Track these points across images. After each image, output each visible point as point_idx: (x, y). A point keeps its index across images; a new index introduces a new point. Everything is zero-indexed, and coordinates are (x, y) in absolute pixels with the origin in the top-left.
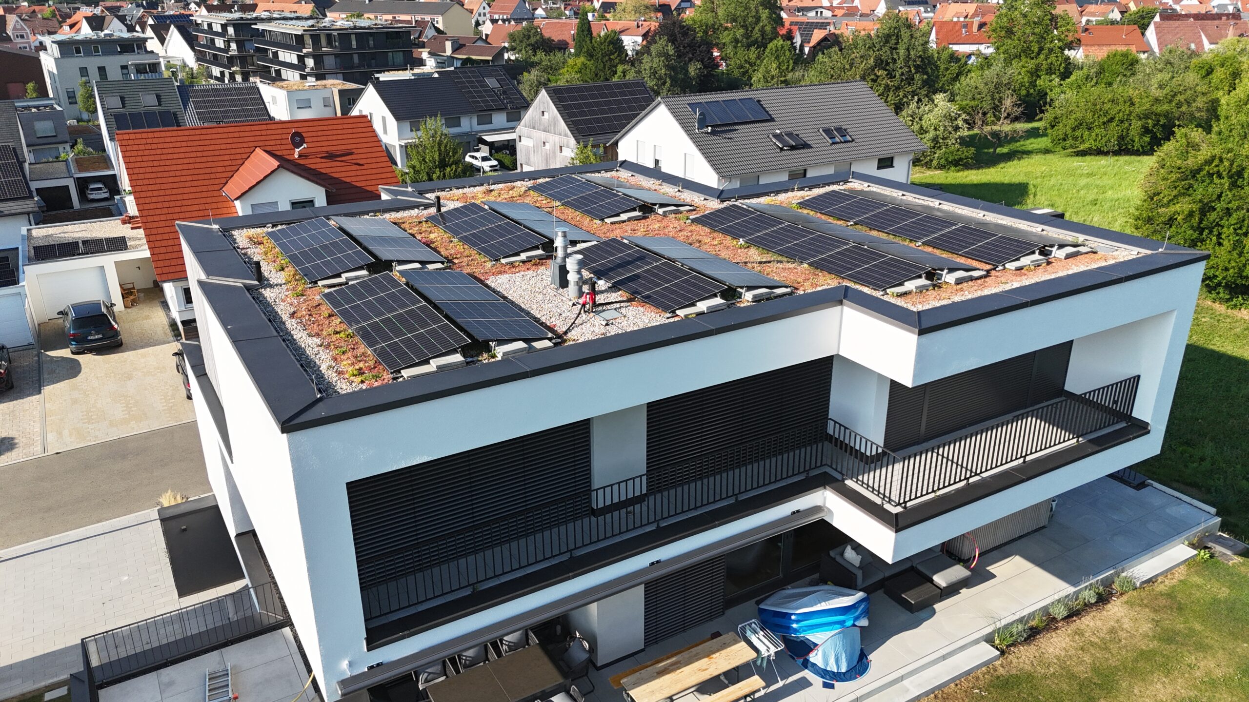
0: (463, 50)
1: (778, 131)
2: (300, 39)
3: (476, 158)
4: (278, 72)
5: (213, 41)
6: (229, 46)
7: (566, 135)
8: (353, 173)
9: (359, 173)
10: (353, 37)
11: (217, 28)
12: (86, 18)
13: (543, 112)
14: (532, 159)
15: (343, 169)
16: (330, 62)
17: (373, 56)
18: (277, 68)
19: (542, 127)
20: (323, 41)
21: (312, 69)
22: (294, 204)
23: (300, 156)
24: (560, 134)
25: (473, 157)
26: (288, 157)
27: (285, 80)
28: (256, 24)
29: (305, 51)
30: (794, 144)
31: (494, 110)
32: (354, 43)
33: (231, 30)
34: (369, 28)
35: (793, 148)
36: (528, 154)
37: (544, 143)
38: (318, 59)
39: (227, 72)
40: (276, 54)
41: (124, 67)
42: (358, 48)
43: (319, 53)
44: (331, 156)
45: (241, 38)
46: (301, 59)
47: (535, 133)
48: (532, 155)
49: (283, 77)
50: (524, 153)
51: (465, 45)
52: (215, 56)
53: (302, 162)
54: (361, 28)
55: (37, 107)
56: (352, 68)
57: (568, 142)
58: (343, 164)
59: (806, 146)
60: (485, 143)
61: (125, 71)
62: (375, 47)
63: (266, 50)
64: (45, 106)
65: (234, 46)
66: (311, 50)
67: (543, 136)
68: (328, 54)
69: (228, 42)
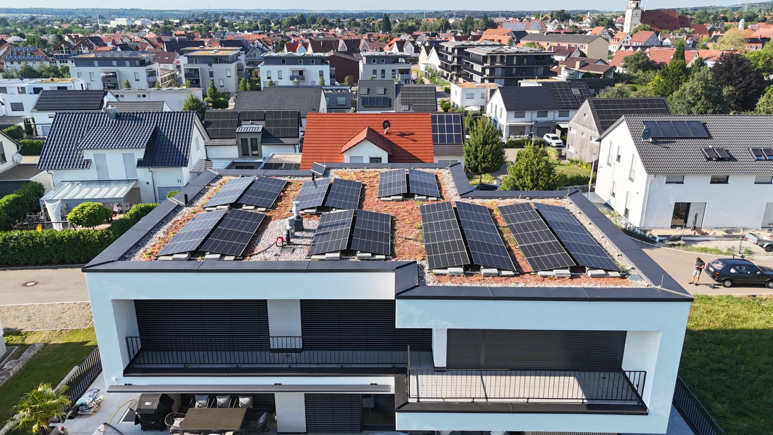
0: (586, 67)
1: (711, 147)
2: (485, 58)
3: (549, 138)
4: (472, 76)
5: (447, 56)
6: (454, 60)
7: (595, 130)
8: (410, 145)
9: (413, 145)
10: (515, 58)
11: (450, 50)
12: (396, 42)
13: (585, 114)
14: (574, 143)
15: (406, 142)
16: (498, 72)
17: (525, 69)
18: (472, 74)
19: (582, 123)
20: (498, 60)
21: (488, 75)
22: (371, 159)
23: (387, 133)
24: (592, 129)
25: (548, 136)
26: (381, 133)
27: (474, 81)
28: (466, 48)
29: (485, 65)
30: (720, 157)
31: (571, 108)
32: (515, 61)
33: (456, 51)
34: (526, 53)
35: (719, 159)
36: (573, 139)
37: (583, 133)
38: (492, 70)
39: (450, 74)
40: (472, 66)
41: (394, 71)
42: (516, 64)
43: (493, 66)
44: (402, 135)
45: (461, 56)
46: (484, 69)
47: (578, 126)
48: (575, 140)
49: (474, 79)
50: (571, 138)
51: (588, 64)
52: (446, 65)
53: (386, 136)
54: (521, 53)
55: (341, 90)
56: (512, 75)
57: (595, 134)
58: (407, 140)
59: (732, 159)
60: (559, 128)
61: (394, 73)
62: (527, 64)
63: (469, 63)
64: (345, 90)
65: (456, 60)
66: (489, 64)
67: (582, 128)
68: (498, 67)
69: (454, 58)
